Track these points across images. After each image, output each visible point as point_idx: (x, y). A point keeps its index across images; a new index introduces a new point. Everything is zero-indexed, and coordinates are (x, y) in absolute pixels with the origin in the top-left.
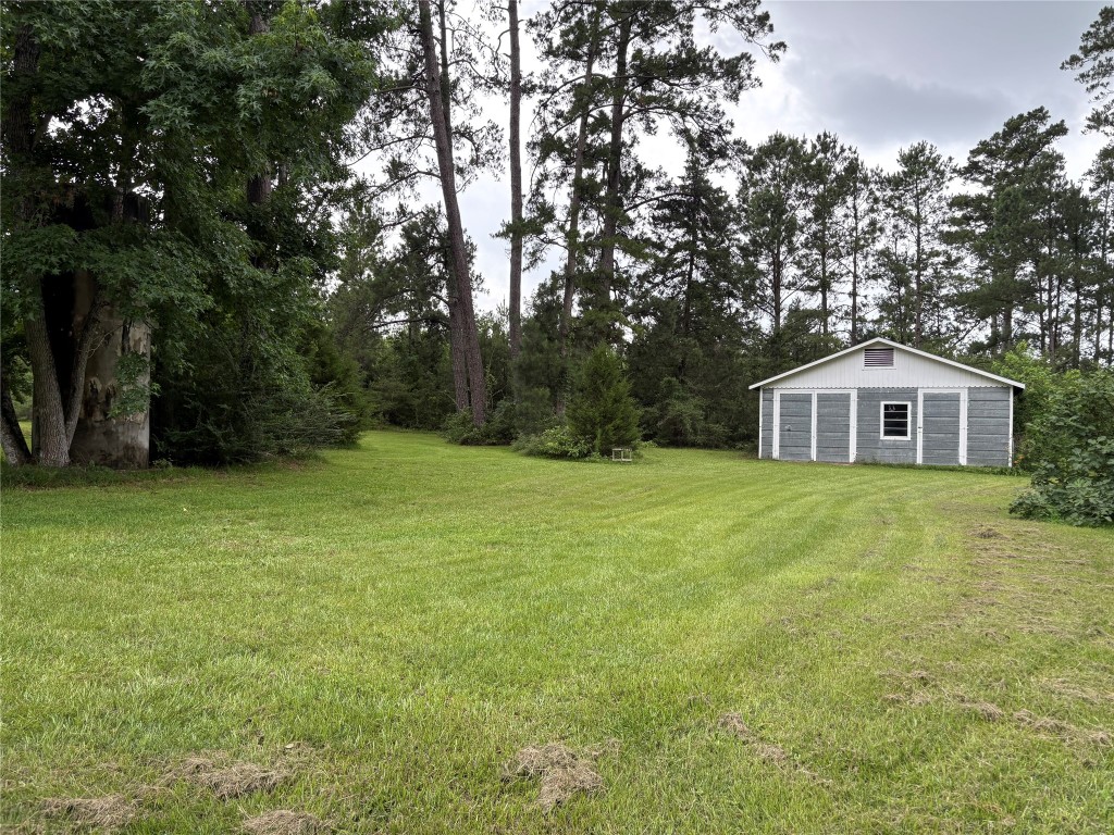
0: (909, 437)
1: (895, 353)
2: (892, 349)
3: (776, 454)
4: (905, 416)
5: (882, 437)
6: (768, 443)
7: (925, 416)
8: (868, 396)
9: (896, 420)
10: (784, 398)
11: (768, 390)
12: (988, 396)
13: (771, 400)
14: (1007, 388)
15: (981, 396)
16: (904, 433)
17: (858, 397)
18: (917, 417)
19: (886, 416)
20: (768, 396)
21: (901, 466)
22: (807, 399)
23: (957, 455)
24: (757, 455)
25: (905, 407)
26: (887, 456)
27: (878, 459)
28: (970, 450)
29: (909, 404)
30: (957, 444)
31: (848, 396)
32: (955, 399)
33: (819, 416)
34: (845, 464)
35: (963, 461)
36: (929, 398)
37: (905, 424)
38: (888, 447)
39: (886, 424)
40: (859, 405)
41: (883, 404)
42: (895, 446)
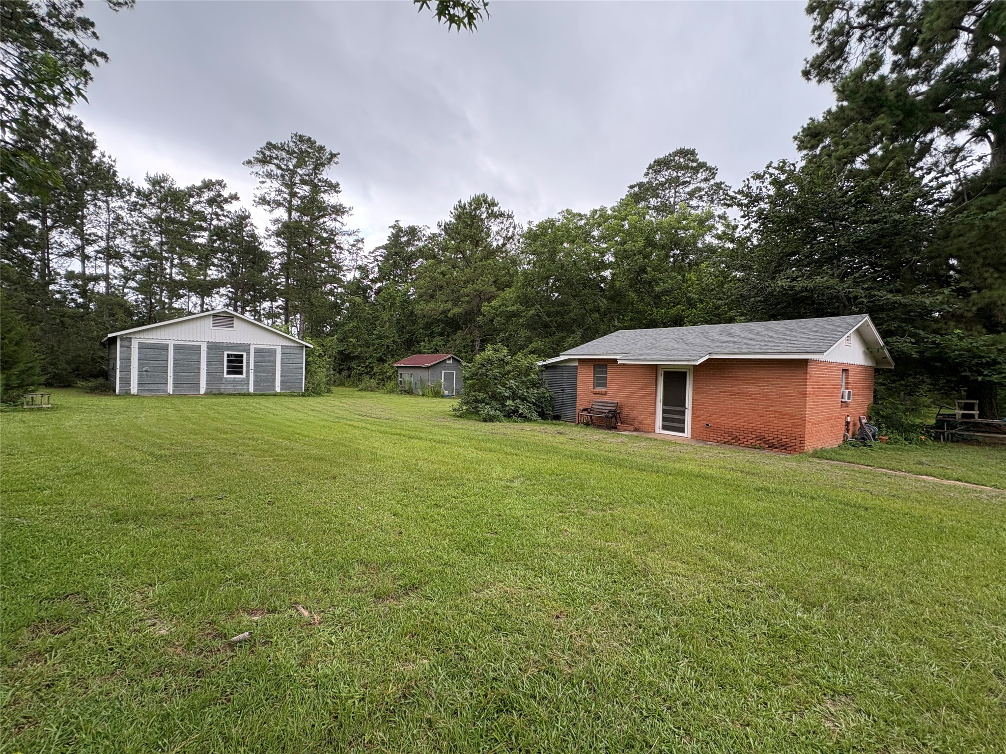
0: (244, 376)
1: (235, 320)
2: (232, 317)
3: (134, 389)
4: (242, 362)
5: (225, 376)
6: (126, 381)
7: (255, 362)
8: (215, 348)
9: (235, 364)
10: (142, 347)
11: (127, 339)
12: (292, 351)
13: (129, 347)
14: (302, 347)
15: (288, 351)
16: (241, 373)
17: (208, 348)
18: (250, 363)
19: (229, 361)
20: (126, 343)
21: (240, 394)
22: (165, 348)
23: (275, 386)
24: (115, 391)
25: (242, 356)
26: (230, 389)
27: (222, 391)
28: (282, 383)
29: (245, 354)
30: (274, 379)
31: (200, 347)
32: (274, 352)
33: (175, 360)
34: (197, 396)
35: (278, 390)
36: (257, 351)
37: (241, 367)
38: (228, 382)
39: (228, 367)
40: (208, 353)
41: (226, 353)
42: (234, 382)
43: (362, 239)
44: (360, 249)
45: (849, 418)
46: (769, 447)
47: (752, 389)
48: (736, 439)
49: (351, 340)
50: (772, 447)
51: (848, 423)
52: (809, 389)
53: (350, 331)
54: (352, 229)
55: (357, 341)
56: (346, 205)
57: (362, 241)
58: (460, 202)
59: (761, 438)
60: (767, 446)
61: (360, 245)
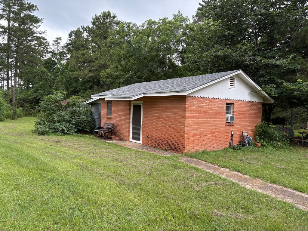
43: (60, 38)
44: (59, 43)
45: (233, 132)
46: (171, 149)
47: (164, 114)
48: (158, 144)
49: (40, 91)
50: (172, 149)
51: (232, 135)
52: (187, 114)
53: (40, 86)
54: (42, 30)
55: (44, 92)
56: (39, 17)
57: (60, 39)
58: (96, 15)
59: (168, 144)
60: (170, 149)
61: (59, 41)
